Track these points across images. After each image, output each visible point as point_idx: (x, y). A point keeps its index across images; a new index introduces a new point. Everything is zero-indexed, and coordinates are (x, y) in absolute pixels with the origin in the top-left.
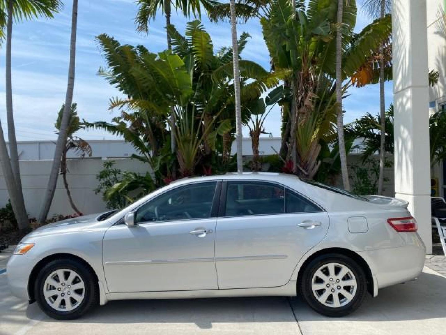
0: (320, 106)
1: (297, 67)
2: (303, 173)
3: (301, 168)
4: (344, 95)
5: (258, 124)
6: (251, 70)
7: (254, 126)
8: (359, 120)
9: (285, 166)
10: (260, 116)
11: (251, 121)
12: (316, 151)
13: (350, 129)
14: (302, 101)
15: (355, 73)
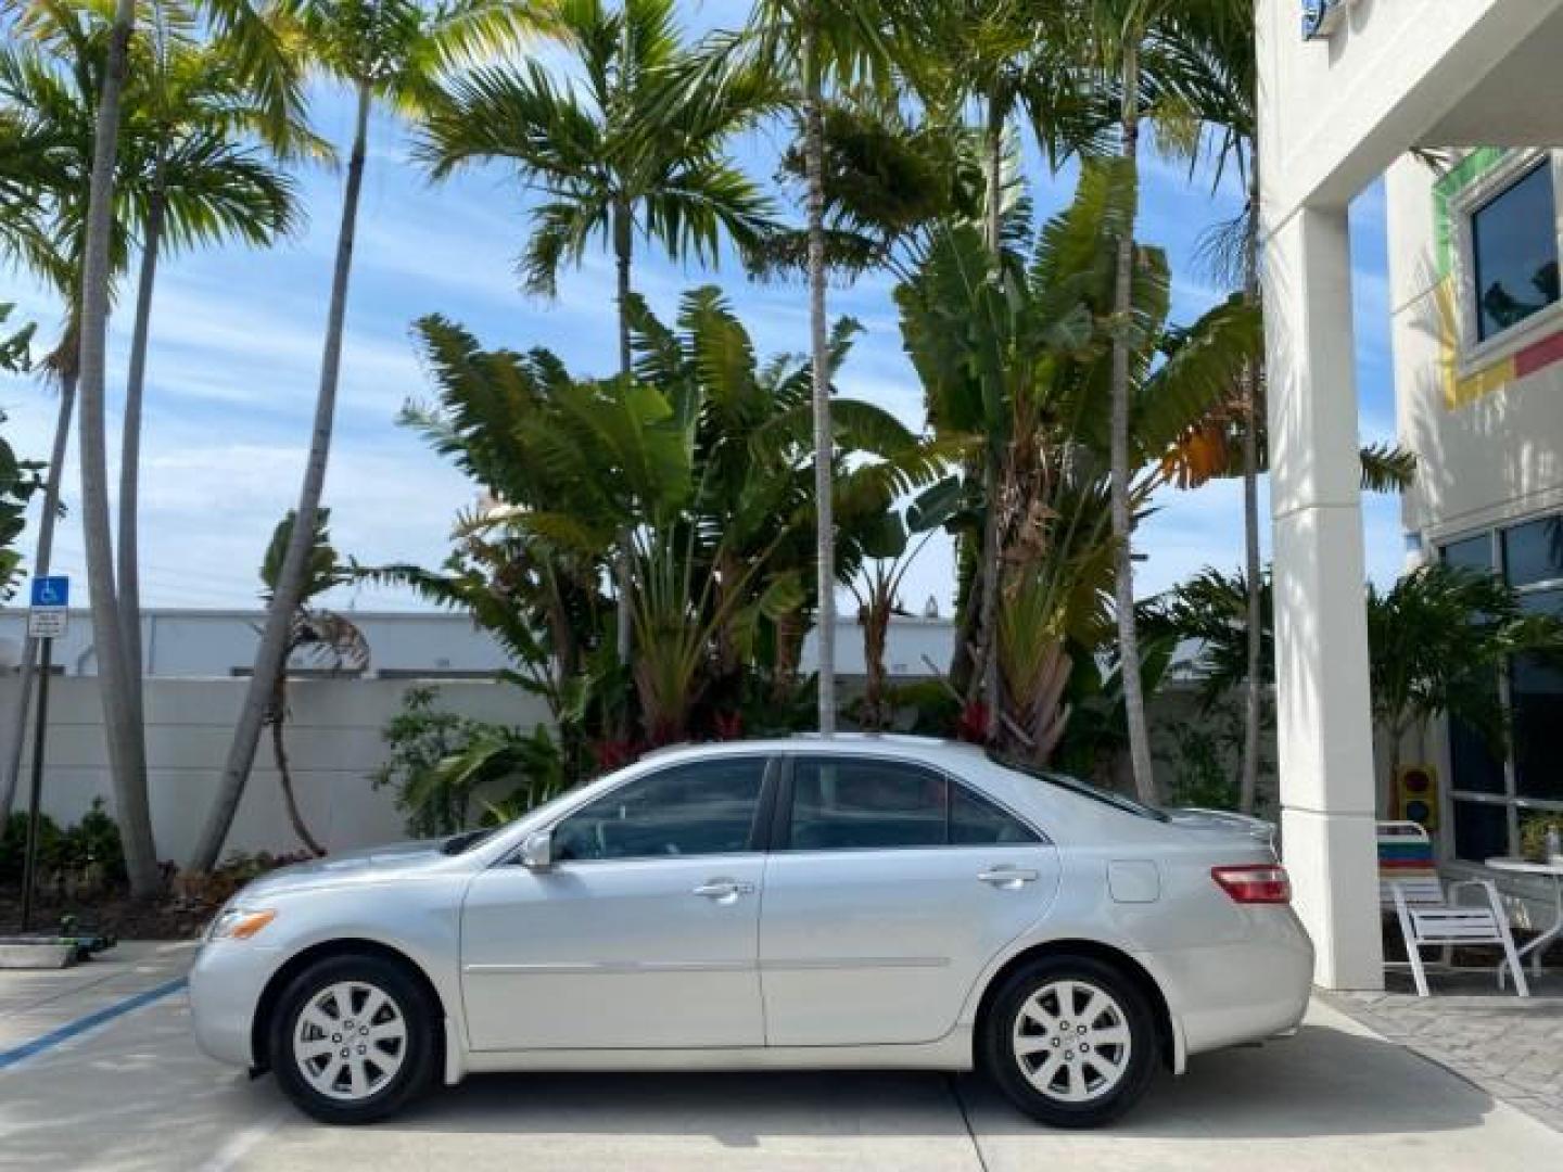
0: (1069, 537)
1: (1002, 428)
2: (1018, 740)
3: (1012, 725)
4: (1144, 507)
5: (883, 587)
6: (865, 428)
7: (872, 591)
8: (1182, 585)
9: (965, 717)
10: (888, 562)
11: (861, 574)
12: (1056, 673)
13: (1157, 610)
14: (1012, 526)
15: (1172, 447)
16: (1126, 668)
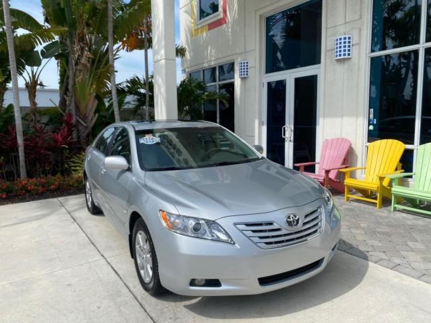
0: (96, 64)
1: (73, 26)
2: (82, 125)
3: (80, 120)
4: (116, 57)
5: (34, 76)
7: (30, 78)
8: (129, 80)
9: (65, 118)
10: (35, 68)
11: (25, 71)
12: (93, 104)
13: (122, 87)
14: (78, 59)
15: (125, 39)
16: (114, 103)
